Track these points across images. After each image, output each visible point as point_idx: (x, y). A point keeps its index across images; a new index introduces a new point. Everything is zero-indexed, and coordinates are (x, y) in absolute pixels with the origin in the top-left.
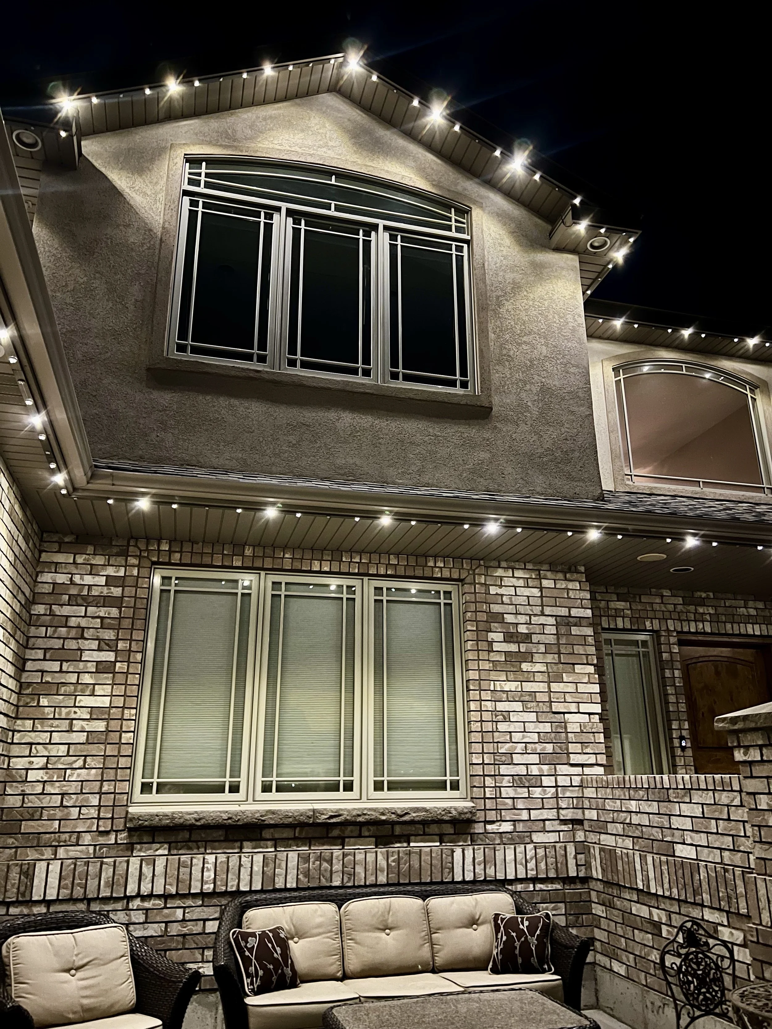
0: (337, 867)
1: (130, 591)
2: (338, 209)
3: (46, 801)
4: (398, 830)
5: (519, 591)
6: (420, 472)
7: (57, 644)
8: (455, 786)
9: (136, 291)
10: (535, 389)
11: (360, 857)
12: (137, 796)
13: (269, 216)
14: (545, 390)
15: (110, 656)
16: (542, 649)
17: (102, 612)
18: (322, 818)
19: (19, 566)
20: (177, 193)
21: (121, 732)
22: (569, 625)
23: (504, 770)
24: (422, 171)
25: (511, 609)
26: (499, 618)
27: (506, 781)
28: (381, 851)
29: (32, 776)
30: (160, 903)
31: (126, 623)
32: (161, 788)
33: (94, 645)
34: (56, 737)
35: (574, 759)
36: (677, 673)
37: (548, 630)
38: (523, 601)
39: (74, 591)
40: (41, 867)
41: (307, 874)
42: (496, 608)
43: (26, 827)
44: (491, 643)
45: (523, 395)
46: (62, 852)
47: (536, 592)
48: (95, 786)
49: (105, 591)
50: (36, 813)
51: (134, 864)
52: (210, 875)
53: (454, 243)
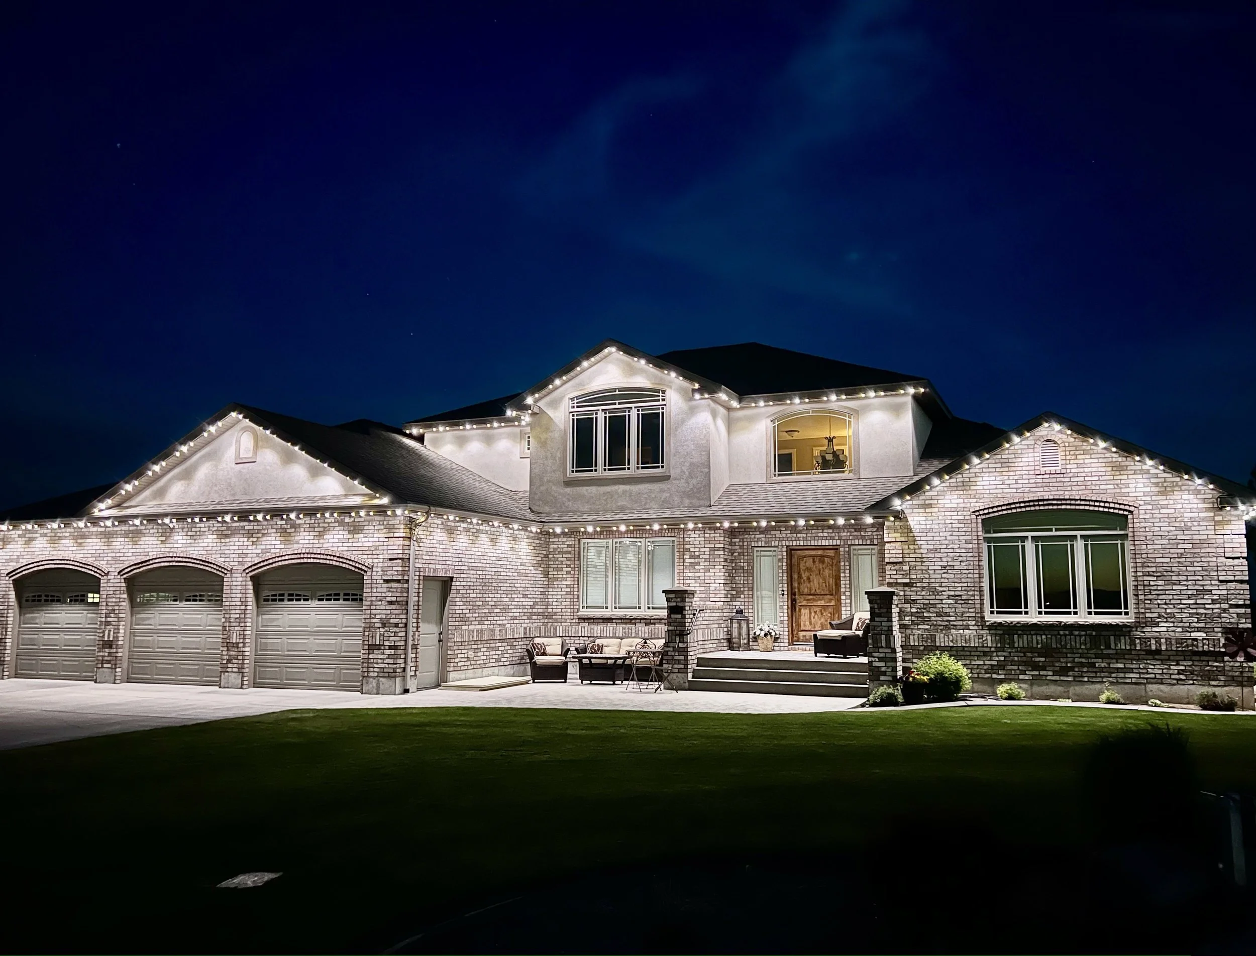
0: (633, 631)
1: (573, 549)
2: (619, 403)
3: (558, 610)
4: (652, 621)
5: (696, 539)
6: (645, 504)
9: (559, 455)
10: (688, 464)
11: (640, 629)
12: (581, 610)
13: (596, 414)
14: (692, 464)
15: (570, 569)
16: (703, 560)
17: (566, 556)
18: (627, 617)
19: (537, 548)
20: (567, 413)
21: (574, 591)
22: (714, 551)
24: (648, 378)
25: (693, 546)
26: (689, 550)
28: (647, 627)
29: (554, 604)
30: (587, 638)
31: (573, 559)
32: (588, 607)
33: (565, 566)
34: (559, 593)
36: (784, 564)
37: (706, 553)
39: (559, 550)
40: (558, 628)
41: (625, 633)
42: (687, 546)
43: (554, 617)
44: (685, 559)
45: (683, 468)
46: (563, 624)
47: (703, 539)
48: (568, 607)
49: (567, 549)
50: (555, 614)
51: (580, 627)
52: (599, 632)
53: (660, 407)
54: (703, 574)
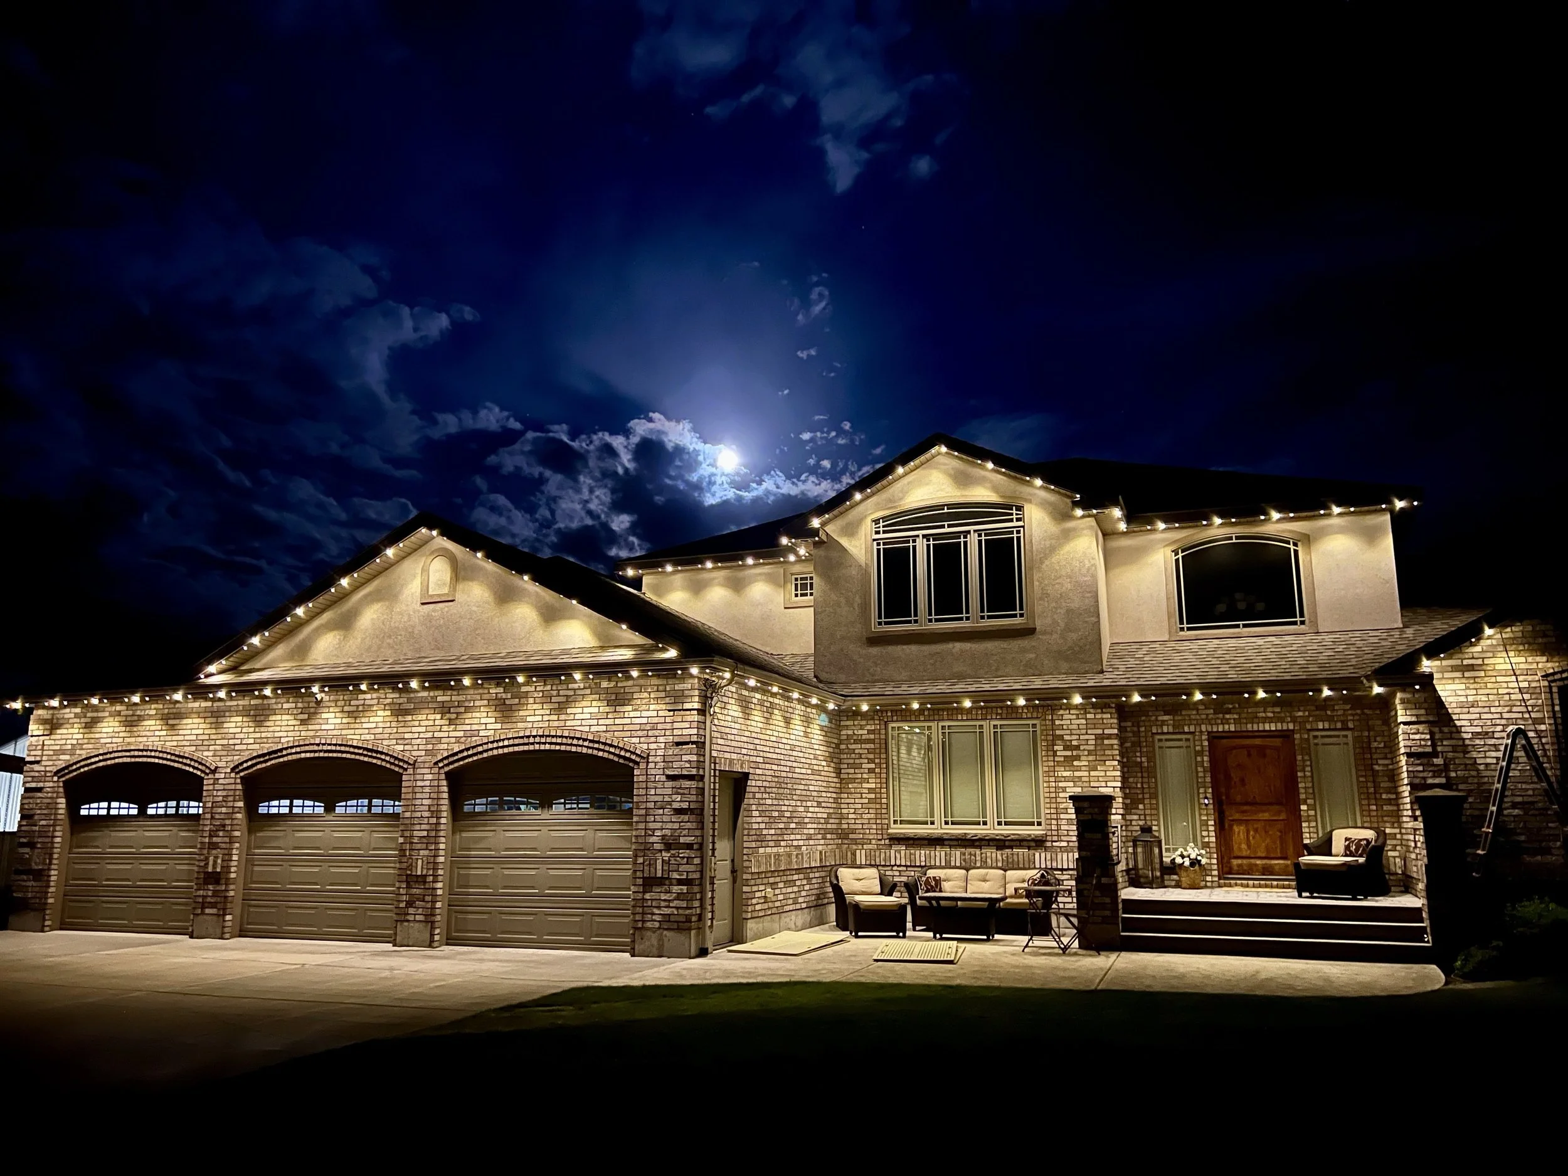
0: (978, 858)
1: (877, 736)
2: (949, 526)
3: (856, 826)
4: (1007, 843)
5: (1073, 722)
6: (997, 670)
7: (852, 761)
8: (1039, 824)
9: (858, 600)
10: (1063, 611)
11: (989, 854)
12: (892, 825)
13: (914, 541)
14: (1069, 611)
15: (873, 766)
16: (1086, 753)
17: (868, 746)
18: (969, 837)
19: (829, 734)
20: (870, 540)
21: (881, 798)
22: (1103, 739)
23: (1062, 816)
24: (995, 489)
25: (1068, 732)
26: (1061, 737)
27: (1064, 822)
28: (999, 853)
29: (851, 816)
30: (905, 868)
31: (878, 751)
32: (902, 822)
33: (866, 761)
34: (857, 801)
36: (1206, 759)
37: (1090, 742)
38: (1075, 727)
39: (855, 738)
40: (858, 852)
41: (965, 860)
42: (1058, 732)
43: (851, 836)
44: (1056, 752)
45: (1055, 616)
46: (865, 847)
47: (1084, 721)
48: (874, 821)
49: (868, 737)
50: (854, 831)
51: (893, 852)
52: (923, 859)
53: (1015, 530)
54: (1086, 774)
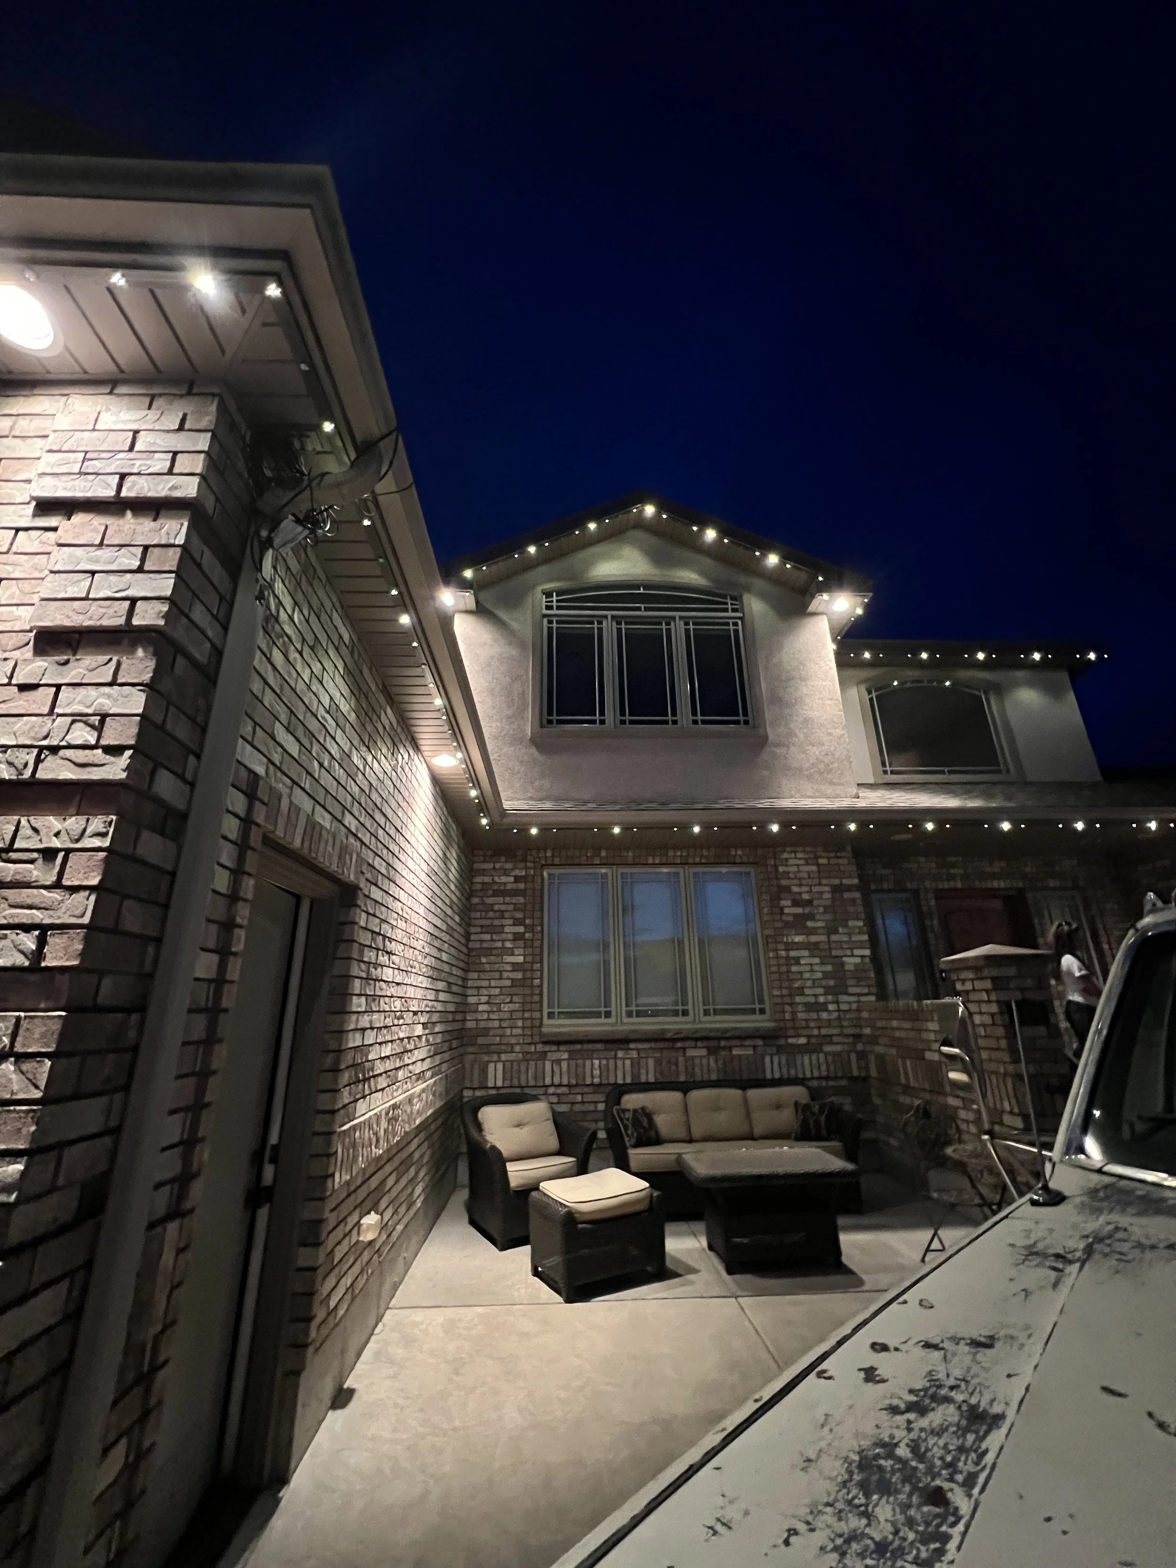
0: (682, 1068)
1: (529, 885)
2: (646, 609)
3: (490, 1024)
4: (723, 1042)
5: (802, 868)
6: (719, 789)
7: (487, 922)
8: (762, 1011)
9: (518, 687)
10: (800, 719)
11: (697, 1061)
12: (546, 1021)
13: (600, 623)
14: (808, 720)
15: (521, 929)
16: (822, 910)
17: (514, 900)
18: (669, 1035)
20: (538, 617)
21: (532, 979)
22: (841, 891)
23: (798, 999)
24: (703, 573)
25: (796, 882)
26: (787, 889)
27: (800, 1008)
28: (712, 1056)
29: (481, 1008)
30: (566, 1090)
31: (529, 907)
32: (561, 1015)
33: (511, 922)
34: (493, 983)
35: (851, 990)
37: (826, 896)
38: (805, 875)
39: (495, 887)
40: (491, 1067)
41: (662, 1073)
42: (784, 882)
43: (481, 1040)
44: (782, 909)
45: (791, 725)
46: (503, 1057)
47: (814, 868)
48: (520, 1015)
49: (514, 886)
50: (485, 1032)
51: (548, 1065)
52: (597, 1072)
53: (731, 621)
54: (823, 938)
